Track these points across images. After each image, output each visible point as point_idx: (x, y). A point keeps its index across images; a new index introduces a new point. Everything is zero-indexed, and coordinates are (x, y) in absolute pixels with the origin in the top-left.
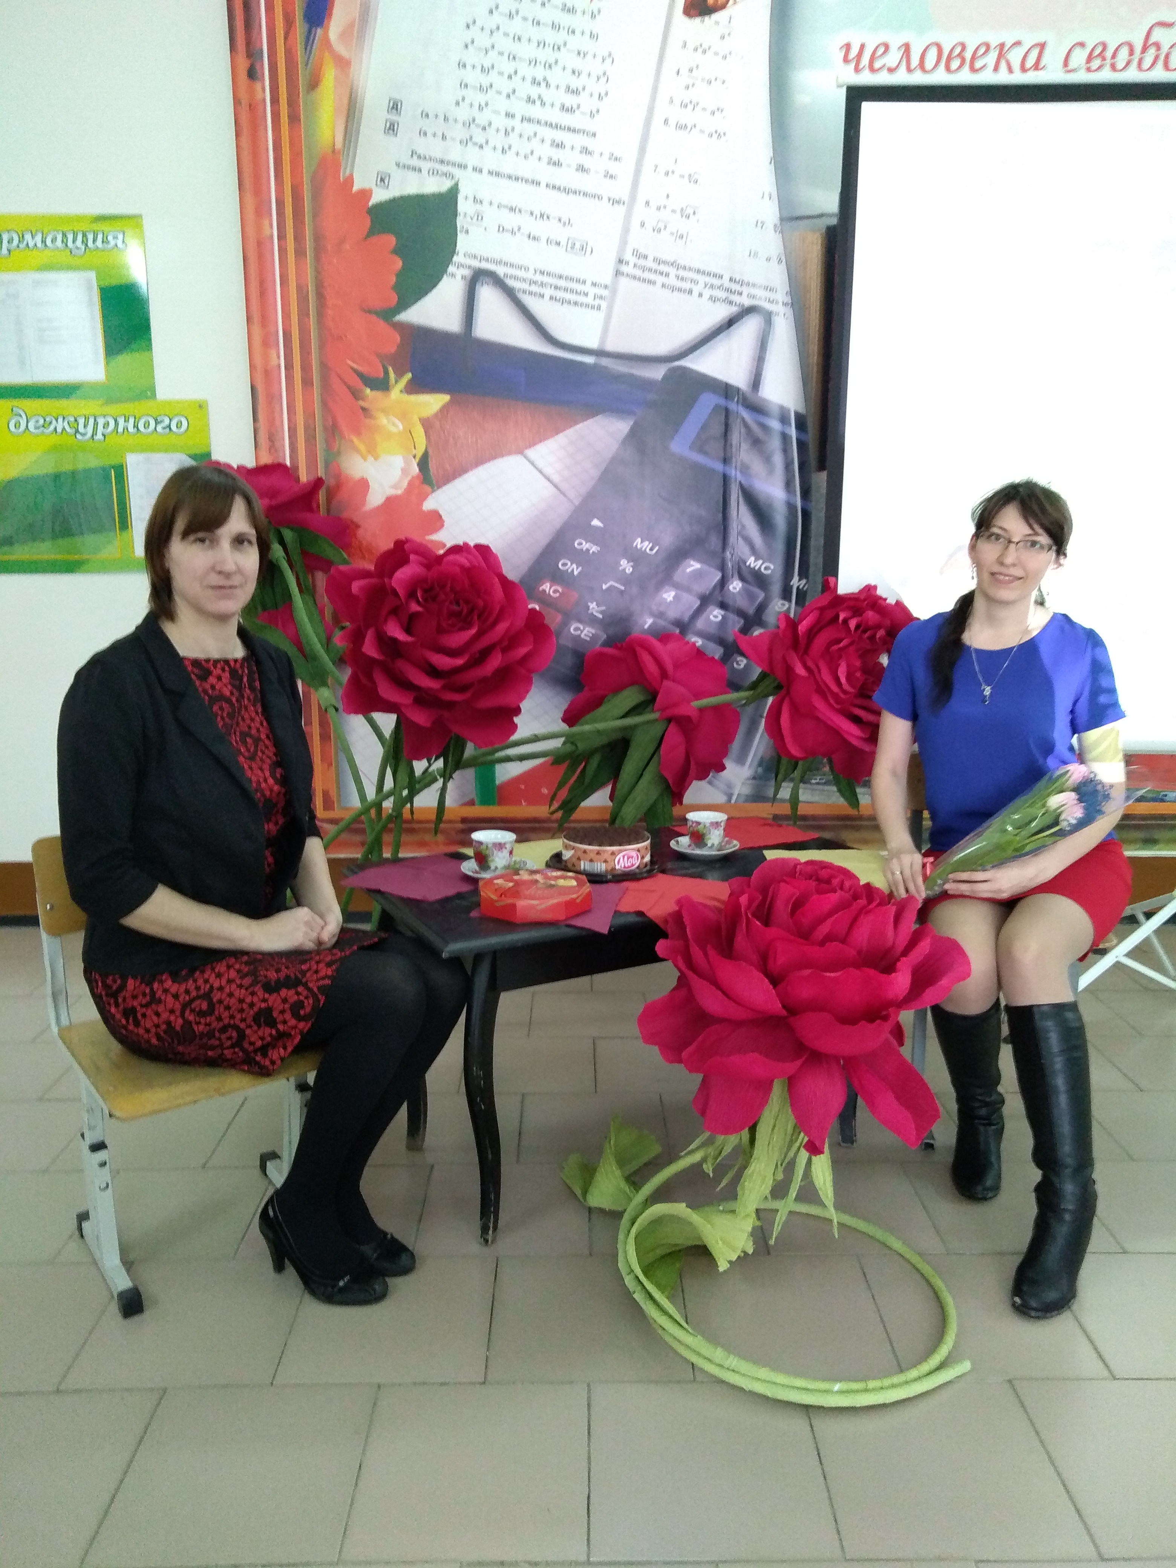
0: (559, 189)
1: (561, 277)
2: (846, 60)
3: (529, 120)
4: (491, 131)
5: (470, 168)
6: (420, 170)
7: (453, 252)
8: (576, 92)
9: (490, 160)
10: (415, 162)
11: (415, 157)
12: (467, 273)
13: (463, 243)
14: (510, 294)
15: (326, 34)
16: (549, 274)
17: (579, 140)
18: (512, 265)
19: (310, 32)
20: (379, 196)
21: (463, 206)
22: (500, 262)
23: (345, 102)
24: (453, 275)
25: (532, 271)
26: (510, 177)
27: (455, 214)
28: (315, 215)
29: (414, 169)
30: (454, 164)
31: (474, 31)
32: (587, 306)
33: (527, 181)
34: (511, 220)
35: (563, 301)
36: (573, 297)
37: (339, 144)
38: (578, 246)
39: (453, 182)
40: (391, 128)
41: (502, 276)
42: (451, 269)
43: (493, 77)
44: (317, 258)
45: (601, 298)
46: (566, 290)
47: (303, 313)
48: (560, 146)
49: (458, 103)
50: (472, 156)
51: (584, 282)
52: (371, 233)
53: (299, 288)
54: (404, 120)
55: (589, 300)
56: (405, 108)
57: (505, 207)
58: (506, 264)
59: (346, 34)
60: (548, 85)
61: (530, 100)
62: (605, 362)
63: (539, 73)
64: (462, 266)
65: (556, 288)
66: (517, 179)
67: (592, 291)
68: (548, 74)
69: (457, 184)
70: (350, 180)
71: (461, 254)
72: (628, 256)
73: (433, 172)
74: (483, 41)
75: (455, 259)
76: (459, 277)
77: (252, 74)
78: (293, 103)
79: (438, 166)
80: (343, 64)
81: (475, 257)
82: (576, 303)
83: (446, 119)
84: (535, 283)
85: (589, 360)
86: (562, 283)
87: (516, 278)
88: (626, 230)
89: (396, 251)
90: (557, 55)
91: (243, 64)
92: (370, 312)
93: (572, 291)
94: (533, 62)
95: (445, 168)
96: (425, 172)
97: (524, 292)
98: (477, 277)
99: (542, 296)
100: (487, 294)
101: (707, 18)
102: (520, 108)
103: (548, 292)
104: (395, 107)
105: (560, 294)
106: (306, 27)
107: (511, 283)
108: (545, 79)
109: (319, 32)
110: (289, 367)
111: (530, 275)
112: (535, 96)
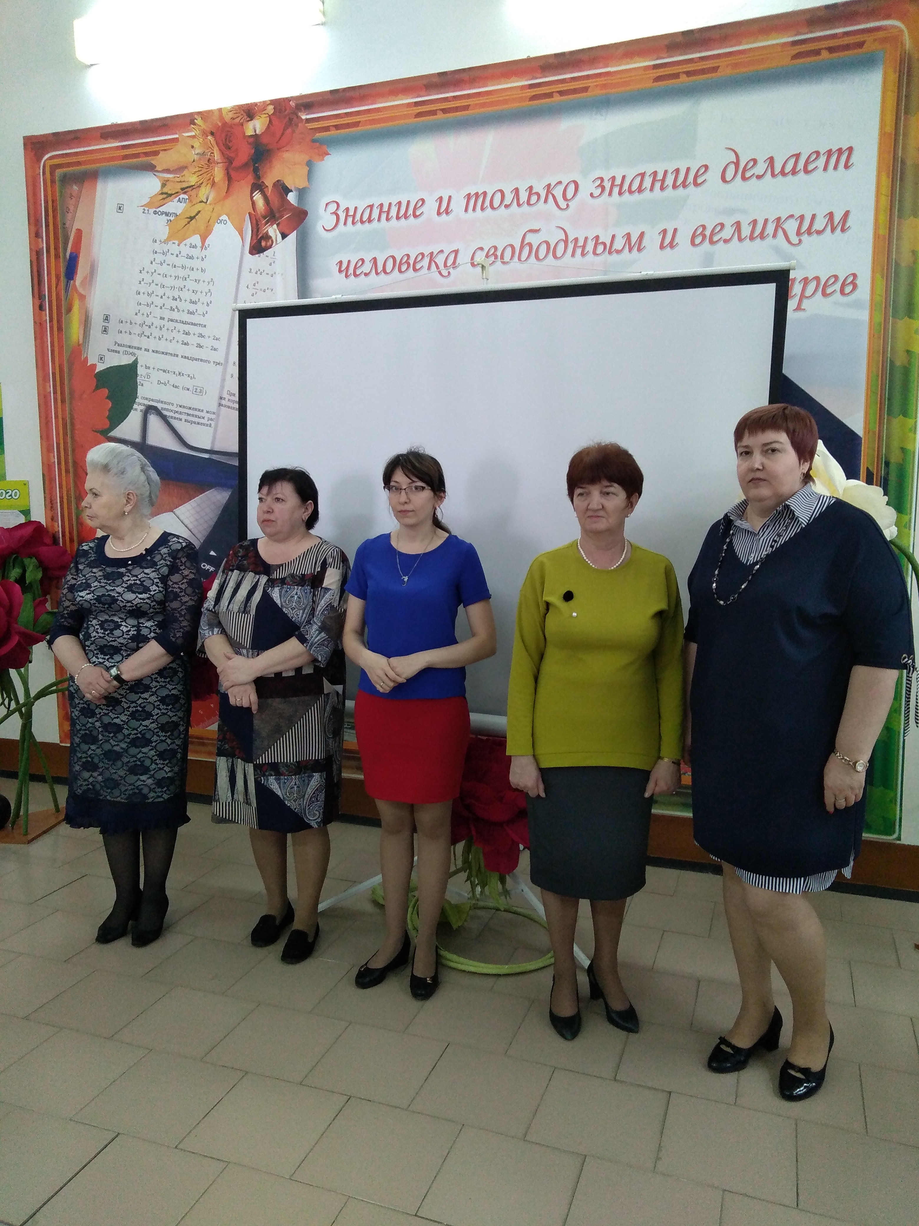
0: (188, 358)
1: (190, 408)
2: (340, 271)
3: (172, 320)
4: (153, 327)
5: (143, 349)
6: (119, 352)
7: (136, 397)
8: (194, 303)
9: (153, 344)
10: (117, 348)
11: (117, 345)
12: (143, 408)
13: (141, 392)
14: (164, 418)
15: (75, 282)
16: (184, 407)
17: (199, 330)
18: (165, 403)
19: (68, 282)
20: (100, 367)
21: (140, 371)
22: (158, 401)
23: (84, 318)
24: (136, 410)
25: (176, 406)
26: (163, 353)
27: (136, 375)
28: (70, 380)
29: (116, 352)
30: (135, 348)
31: (144, 275)
32: (204, 424)
33: (171, 354)
34: (164, 377)
35: (192, 422)
36: (197, 420)
37: (81, 342)
38: (198, 390)
39: (134, 359)
40: (105, 330)
41: (160, 409)
42: (135, 406)
43: (154, 298)
44: (71, 403)
45: (212, 420)
46: (193, 415)
47: (65, 434)
48: (187, 334)
49: (136, 314)
50: (144, 343)
51: (202, 411)
52: (97, 388)
53: (63, 419)
54: (112, 325)
55: (205, 421)
56: (111, 318)
57: (162, 370)
58: (162, 402)
59: (83, 283)
60: (181, 300)
61: (172, 309)
62: (214, 457)
63: (176, 294)
64: (140, 404)
65: (188, 415)
66: (166, 354)
67: (207, 416)
68: (181, 294)
69: (137, 358)
70: (86, 359)
71: (140, 397)
72: (225, 395)
73: (126, 353)
74: (148, 278)
75: (137, 400)
76: (139, 410)
77: (41, 308)
78: (59, 321)
79: (128, 349)
80: (82, 298)
81: (147, 399)
82: (198, 423)
83: (131, 323)
84: (177, 412)
85: (206, 456)
86: (190, 412)
87: (167, 410)
88: (223, 380)
89: (108, 398)
90: (185, 283)
91: (38, 302)
92: (96, 432)
93: (196, 416)
94: (173, 288)
95: (131, 350)
96: (121, 353)
97: (172, 417)
98: (149, 410)
99: (181, 420)
100: (153, 419)
101: (261, 254)
102: (167, 314)
103: (184, 417)
104: (107, 318)
105: (190, 418)
106: (66, 280)
107: (165, 413)
108: (179, 297)
109: (72, 282)
110: (59, 463)
111: (174, 408)
112: (174, 307)
